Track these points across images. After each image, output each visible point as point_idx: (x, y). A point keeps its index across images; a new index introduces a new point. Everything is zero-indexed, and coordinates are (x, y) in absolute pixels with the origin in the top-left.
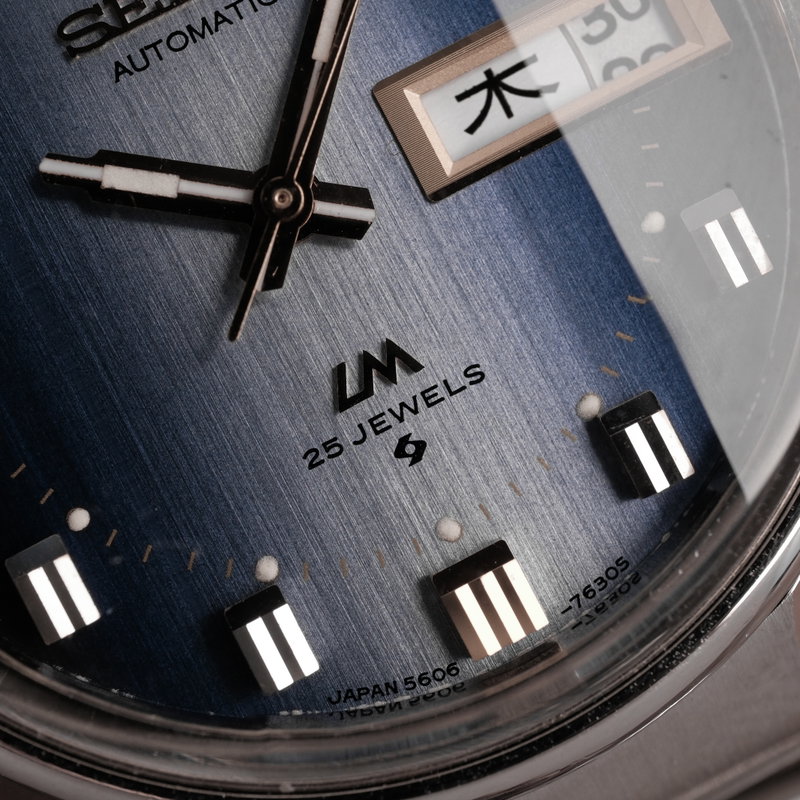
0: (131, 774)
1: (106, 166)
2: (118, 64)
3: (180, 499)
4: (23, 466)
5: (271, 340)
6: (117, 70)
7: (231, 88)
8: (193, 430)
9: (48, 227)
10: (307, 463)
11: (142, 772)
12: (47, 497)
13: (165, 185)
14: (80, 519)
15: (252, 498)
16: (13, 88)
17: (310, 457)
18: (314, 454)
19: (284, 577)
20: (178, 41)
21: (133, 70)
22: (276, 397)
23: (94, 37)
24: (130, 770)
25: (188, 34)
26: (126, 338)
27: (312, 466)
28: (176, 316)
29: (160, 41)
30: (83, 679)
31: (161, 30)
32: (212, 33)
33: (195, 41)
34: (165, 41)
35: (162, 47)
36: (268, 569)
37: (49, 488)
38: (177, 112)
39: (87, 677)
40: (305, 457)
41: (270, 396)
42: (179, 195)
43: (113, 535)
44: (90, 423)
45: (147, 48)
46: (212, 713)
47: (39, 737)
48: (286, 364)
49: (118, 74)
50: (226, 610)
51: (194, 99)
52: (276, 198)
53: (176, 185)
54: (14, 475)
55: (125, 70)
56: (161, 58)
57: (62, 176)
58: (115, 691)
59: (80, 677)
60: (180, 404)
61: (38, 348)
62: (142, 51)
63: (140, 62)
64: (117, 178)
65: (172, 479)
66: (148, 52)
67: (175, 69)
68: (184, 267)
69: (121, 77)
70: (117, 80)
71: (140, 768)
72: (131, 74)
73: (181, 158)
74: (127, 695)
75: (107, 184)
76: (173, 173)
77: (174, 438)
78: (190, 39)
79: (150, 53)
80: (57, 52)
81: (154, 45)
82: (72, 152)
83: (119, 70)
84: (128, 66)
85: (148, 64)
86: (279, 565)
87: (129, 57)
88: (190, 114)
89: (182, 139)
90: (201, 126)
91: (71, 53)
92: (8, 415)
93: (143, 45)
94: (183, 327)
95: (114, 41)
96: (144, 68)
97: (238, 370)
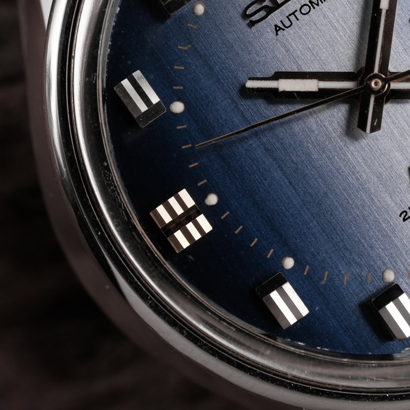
0: (338, 390)
1: (280, 80)
2: (276, 26)
3: (339, 246)
4: (256, 239)
5: (374, 158)
6: (276, 29)
7: (336, 30)
8: (341, 209)
9: (252, 115)
10: (401, 219)
11: (343, 388)
12: (270, 254)
13: (311, 85)
14: (289, 263)
15: (376, 241)
16: (224, 46)
17: (403, 216)
18: (405, 213)
19: (398, 279)
20: (306, 9)
21: (284, 28)
22: (381, 186)
23: (262, 13)
24: (337, 388)
25: (310, 5)
26: (300, 166)
27: (404, 220)
28: (324, 152)
29: (296, 11)
30: (302, 344)
31: (296, 5)
32: (322, 3)
33: (314, 8)
34: (298, 11)
35: (297, 14)
36: (390, 276)
37: (270, 249)
38: (310, 46)
39: (304, 343)
40: (400, 216)
41: (378, 187)
42: (319, 89)
43: (307, 269)
44: (287, 213)
45: (290, 15)
46: (370, 353)
47: (289, 377)
48: (384, 169)
49: (277, 31)
50: (373, 300)
51: (318, 38)
52: (373, 84)
53: (316, 85)
54: (252, 245)
55: (280, 28)
56: (298, 20)
57: (258, 88)
58: (319, 348)
59: (300, 343)
60: (332, 197)
61: (256, 178)
62: (288, 17)
63: (287, 23)
64: (285, 85)
65: (333, 236)
66: (290, 17)
67: (306, 24)
68: (324, 126)
69: (279, 32)
70: (277, 34)
71: (343, 386)
72: (283, 30)
73: (315, 70)
74: (325, 349)
75: (281, 89)
76: (315, 79)
77: (331, 215)
78: (311, 7)
79: (292, 17)
80: (243, 24)
81: (293, 13)
82: (259, 75)
83: (277, 29)
84: (282, 26)
85: (292, 24)
86: (395, 274)
87: (281, 21)
88: (317, 46)
89: (314, 60)
90: (323, 52)
91: (252, 24)
92: (245, 215)
93: (287, 14)
94: (328, 157)
95: (272, 14)
96: (290, 26)
97: (359, 175)
